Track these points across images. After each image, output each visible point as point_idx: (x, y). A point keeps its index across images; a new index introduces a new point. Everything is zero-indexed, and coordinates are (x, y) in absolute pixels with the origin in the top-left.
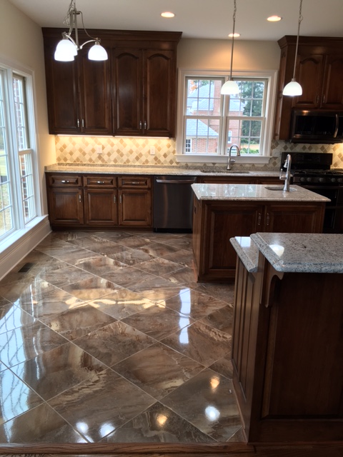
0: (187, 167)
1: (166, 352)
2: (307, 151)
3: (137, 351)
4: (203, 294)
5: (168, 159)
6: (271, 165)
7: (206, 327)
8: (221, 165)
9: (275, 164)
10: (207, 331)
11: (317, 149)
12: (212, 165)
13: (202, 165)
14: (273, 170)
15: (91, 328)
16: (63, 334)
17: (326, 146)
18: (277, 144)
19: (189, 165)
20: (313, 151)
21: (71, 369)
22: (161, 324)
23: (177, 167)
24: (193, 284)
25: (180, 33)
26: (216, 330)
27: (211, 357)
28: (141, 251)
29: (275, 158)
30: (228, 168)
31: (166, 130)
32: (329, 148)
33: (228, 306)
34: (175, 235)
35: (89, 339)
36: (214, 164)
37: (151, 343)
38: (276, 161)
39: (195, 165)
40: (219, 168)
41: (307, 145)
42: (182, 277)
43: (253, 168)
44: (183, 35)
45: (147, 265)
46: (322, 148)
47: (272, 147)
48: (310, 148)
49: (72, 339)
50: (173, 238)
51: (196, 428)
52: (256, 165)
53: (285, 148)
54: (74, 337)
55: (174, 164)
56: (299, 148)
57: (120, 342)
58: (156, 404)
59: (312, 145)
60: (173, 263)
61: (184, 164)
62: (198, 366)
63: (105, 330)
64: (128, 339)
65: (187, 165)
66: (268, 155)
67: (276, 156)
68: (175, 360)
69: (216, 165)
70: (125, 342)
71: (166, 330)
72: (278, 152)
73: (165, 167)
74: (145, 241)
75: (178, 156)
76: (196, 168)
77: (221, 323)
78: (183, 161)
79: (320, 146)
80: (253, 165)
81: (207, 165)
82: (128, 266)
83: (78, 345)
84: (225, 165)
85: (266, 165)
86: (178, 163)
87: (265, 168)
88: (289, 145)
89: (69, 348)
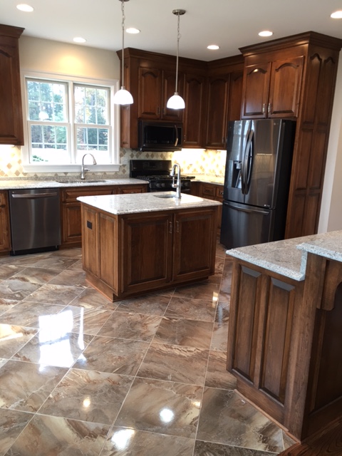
0: (36, 178)
1: (153, 385)
2: (150, 158)
3: (124, 395)
4: (130, 313)
5: (13, 170)
6: (121, 173)
7: (165, 345)
8: (73, 175)
9: (124, 171)
10: (169, 349)
11: (157, 156)
12: (64, 175)
13: (53, 175)
14: (123, 177)
15: (46, 388)
16: (18, 407)
17: (164, 153)
18: (125, 152)
19: (39, 175)
20: (155, 159)
21: (70, 446)
22: (120, 358)
23: (25, 179)
24: (109, 304)
25: (21, 30)
26: (175, 346)
27: (198, 375)
28: (16, 281)
29: (124, 166)
30: (83, 177)
31: (13, 136)
32: (166, 155)
33: (163, 319)
34: (40, 256)
35: (56, 401)
36: (66, 173)
37: (130, 381)
38: (125, 168)
39: (45, 175)
40: (72, 177)
41: (150, 153)
42: (92, 300)
43: (106, 176)
44: (24, 31)
45: (39, 295)
46: (162, 156)
47: (121, 156)
48: (152, 156)
49: (35, 410)
50: (41, 258)
51: (251, 450)
52: (107, 174)
53: (132, 156)
54: (35, 406)
55: (21, 175)
56: (143, 156)
57: (96, 392)
58: (196, 444)
59: (154, 153)
60: (67, 287)
61: (33, 175)
62: (195, 388)
63: (65, 385)
64: (102, 386)
65: (36, 175)
66: (118, 163)
67: (125, 164)
68: (169, 390)
69: (68, 175)
70: (101, 391)
71: (131, 362)
72: (126, 160)
73: (11, 179)
74: (11, 269)
75: (25, 167)
76: (47, 179)
77: (174, 338)
78: (31, 172)
79: (160, 153)
80: (105, 173)
81: (59, 175)
82: (19, 302)
83: (51, 414)
84: (78, 174)
85: (116, 172)
86: (25, 174)
87: (116, 176)
88: (135, 153)
89: (41, 421)
